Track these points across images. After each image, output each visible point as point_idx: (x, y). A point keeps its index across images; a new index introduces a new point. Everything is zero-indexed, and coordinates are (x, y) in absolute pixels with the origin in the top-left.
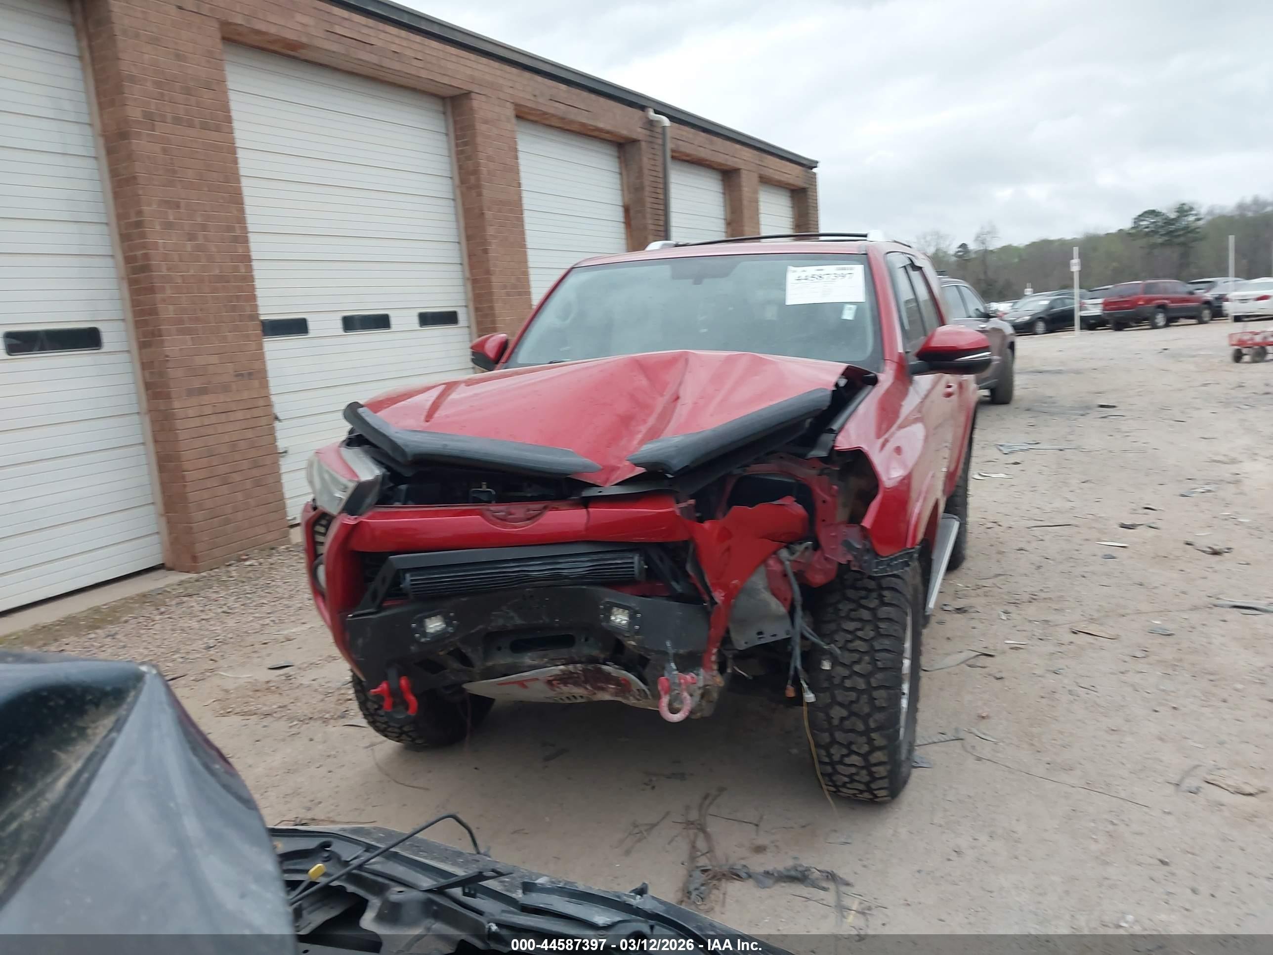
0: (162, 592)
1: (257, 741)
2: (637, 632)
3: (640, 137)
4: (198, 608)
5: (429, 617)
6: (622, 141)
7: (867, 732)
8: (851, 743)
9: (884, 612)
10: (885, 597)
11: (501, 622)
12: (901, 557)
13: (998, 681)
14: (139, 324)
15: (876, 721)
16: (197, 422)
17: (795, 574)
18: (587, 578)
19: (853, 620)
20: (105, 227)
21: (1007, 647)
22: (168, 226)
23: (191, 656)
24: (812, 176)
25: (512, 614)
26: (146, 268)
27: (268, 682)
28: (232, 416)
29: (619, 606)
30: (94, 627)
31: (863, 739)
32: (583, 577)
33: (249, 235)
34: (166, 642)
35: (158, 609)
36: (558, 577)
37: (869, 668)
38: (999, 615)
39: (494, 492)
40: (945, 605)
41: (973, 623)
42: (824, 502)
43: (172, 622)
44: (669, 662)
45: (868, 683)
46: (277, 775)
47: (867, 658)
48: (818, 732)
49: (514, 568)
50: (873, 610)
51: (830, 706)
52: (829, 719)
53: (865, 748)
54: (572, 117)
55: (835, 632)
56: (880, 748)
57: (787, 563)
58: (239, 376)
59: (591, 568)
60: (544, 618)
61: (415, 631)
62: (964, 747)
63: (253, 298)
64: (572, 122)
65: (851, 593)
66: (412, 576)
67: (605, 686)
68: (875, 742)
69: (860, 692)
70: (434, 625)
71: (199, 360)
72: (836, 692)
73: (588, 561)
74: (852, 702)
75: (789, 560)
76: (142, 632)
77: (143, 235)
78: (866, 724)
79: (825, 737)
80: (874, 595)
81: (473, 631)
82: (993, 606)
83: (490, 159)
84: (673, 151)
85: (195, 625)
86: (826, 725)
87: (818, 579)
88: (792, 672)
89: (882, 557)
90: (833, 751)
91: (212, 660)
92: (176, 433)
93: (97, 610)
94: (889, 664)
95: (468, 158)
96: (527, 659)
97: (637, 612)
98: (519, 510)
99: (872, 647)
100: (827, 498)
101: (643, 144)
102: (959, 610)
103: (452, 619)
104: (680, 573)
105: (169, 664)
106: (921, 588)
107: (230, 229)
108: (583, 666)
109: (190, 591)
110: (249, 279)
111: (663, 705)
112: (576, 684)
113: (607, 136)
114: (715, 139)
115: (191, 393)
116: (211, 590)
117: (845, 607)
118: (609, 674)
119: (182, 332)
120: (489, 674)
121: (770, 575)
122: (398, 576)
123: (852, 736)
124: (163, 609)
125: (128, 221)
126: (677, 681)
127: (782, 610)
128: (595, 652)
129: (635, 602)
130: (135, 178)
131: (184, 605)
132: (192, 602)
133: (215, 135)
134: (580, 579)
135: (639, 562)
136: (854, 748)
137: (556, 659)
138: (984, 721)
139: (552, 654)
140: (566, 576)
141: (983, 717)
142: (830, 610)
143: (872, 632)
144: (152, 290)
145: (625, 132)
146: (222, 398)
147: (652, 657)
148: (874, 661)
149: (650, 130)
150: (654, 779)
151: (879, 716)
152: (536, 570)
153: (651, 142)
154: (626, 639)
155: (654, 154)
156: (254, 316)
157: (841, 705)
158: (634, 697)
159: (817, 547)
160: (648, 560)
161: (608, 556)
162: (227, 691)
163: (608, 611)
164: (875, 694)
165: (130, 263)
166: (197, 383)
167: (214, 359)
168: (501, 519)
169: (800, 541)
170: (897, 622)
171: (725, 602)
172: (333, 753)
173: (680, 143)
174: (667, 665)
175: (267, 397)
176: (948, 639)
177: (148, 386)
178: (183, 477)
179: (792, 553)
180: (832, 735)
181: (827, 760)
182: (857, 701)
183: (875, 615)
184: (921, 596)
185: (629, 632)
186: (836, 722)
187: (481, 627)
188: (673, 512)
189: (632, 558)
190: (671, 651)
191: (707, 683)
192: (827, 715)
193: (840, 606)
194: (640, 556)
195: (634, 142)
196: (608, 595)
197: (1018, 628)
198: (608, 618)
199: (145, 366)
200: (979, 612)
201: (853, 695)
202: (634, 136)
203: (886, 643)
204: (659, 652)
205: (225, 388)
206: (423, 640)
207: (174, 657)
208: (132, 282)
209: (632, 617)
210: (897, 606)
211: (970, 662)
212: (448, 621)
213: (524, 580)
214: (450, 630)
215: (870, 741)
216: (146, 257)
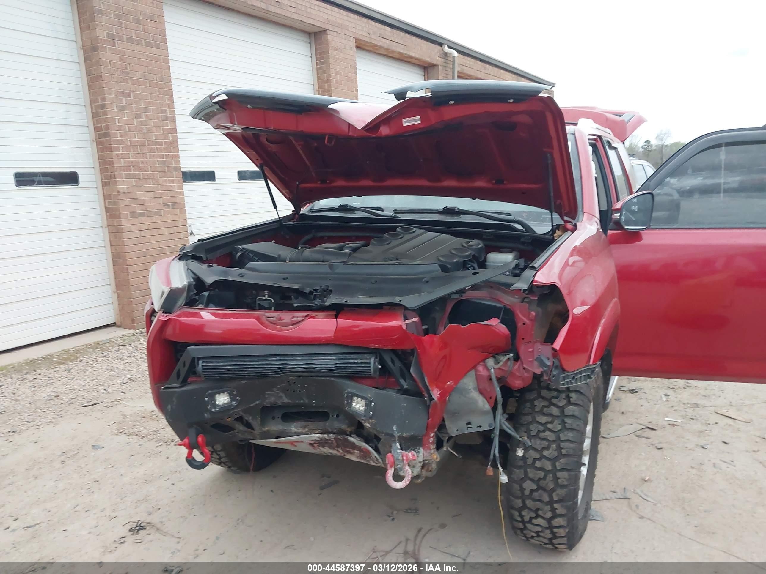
0: (109, 342)
1: (132, 456)
2: (371, 417)
3: (438, 63)
4: (127, 354)
5: (219, 393)
6: (426, 65)
7: (551, 503)
8: (538, 509)
9: (570, 410)
10: (571, 398)
11: (273, 399)
12: (585, 371)
13: (659, 450)
14: (103, 171)
15: (558, 495)
16: (138, 234)
17: (499, 379)
18: (335, 373)
19: (545, 415)
20: (83, 108)
21: (666, 423)
22: (123, 108)
23: (110, 389)
24: (551, 92)
25: (281, 394)
26: (106, 135)
27: (152, 412)
28: (161, 231)
29: (358, 396)
30: (60, 363)
31: (548, 508)
32: (332, 371)
33: (175, 116)
34: (99, 378)
35: (103, 353)
36: (314, 370)
37: (556, 454)
38: (661, 397)
39: (273, 301)
40: (622, 386)
41: (642, 402)
42: (524, 324)
43: (108, 363)
44: (394, 441)
45: (554, 465)
46: (137, 484)
47: (554, 446)
48: (513, 498)
49: (279, 362)
50: (562, 409)
51: (523, 480)
52: (522, 490)
53: (549, 515)
54: (394, 48)
55: (531, 423)
56: (561, 516)
57: (492, 370)
58: (166, 205)
59: (337, 365)
60: (304, 398)
61: (207, 403)
62: (630, 506)
63: (178, 156)
64: (393, 52)
65: (544, 393)
66: (203, 363)
67: (352, 451)
68: (557, 511)
69: (547, 472)
70: (222, 399)
71: (139, 195)
72: (528, 470)
73: (335, 359)
74: (540, 479)
75: (494, 368)
76: (88, 368)
77: (105, 114)
78: (551, 497)
79: (519, 503)
80: (563, 395)
81: (251, 405)
82: (657, 389)
83: (337, 73)
84: (458, 72)
85: (121, 366)
86: (519, 493)
87: (517, 384)
88: (491, 457)
89: (568, 372)
90: (524, 513)
91: (122, 392)
92: (123, 241)
93: (67, 351)
94: (571, 452)
95: (324, 73)
96: (293, 427)
97: (371, 402)
98: (287, 316)
99: (558, 437)
100: (527, 322)
101: (439, 66)
102: (632, 391)
103: (236, 396)
104: (405, 373)
105: (94, 394)
106: (602, 386)
107: (163, 111)
108: (334, 435)
109: (126, 342)
110: (175, 144)
111: (389, 475)
112: (330, 447)
113: (417, 62)
114: (488, 66)
115: (133, 216)
116: (139, 343)
117: (539, 404)
118: (354, 443)
119: (128, 176)
120: (267, 435)
121: (478, 378)
122: (194, 362)
123: (539, 505)
124: (105, 354)
125: (97, 104)
126: (400, 458)
127: (487, 407)
128: (344, 427)
129: (371, 393)
130: (101, 76)
131: (120, 352)
132: (125, 351)
133: (154, 50)
134: (329, 373)
135: (375, 363)
136: (540, 513)
137: (316, 429)
138: (646, 484)
139: (312, 425)
140: (318, 370)
141: (646, 481)
142: (528, 405)
143: (559, 425)
144: (110, 149)
145: (428, 60)
146: (154, 219)
147: (382, 436)
148: (559, 449)
149: (445, 59)
150: (395, 512)
151: (561, 492)
152: (296, 363)
153: (445, 67)
154: (363, 421)
155: (446, 74)
156: (178, 168)
157: (532, 480)
158: (373, 461)
159: (517, 358)
160: (382, 361)
161: (352, 356)
162: (125, 416)
163: (350, 398)
164: (559, 474)
165: (98, 132)
166: (138, 210)
167: (150, 195)
168: (272, 323)
169: (505, 352)
170: (580, 419)
171: (439, 399)
172: (179, 469)
173: (465, 68)
174: (393, 445)
175: (185, 220)
176: (623, 413)
177: (107, 210)
178: (127, 269)
179: (497, 362)
180: (524, 502)
181: (519, 519)
182: (545, 478)
183: (562, 412)
184: (602, 392)
185: (365, 416)
186: (527, 492)
187: (258, 402)
188: (400, 327)
189: (370, 359)
190: (397, 434)
191: (425, 459)
192: (521, 486)
193: (536, 403)
194: (376, 358)
195: (434, 66)
196: (350, 386)
197: (675, 408)
198: (350, 404)
199: (106, 197)
200: (646, 393)
201: (542, 474)
202: (435, 63)
203: (570, 435)
204: (387, 434)
205: (157, 213)
206: (213, 410)
207: (100, 388)
208: (99, 144)
209: (367, 405)
210: (581, 406)
211: (638, 433)
212: (232, 397)
213: (288, 371)
214: (234, 403)
215: (553, 510)
216: (107, 128)
